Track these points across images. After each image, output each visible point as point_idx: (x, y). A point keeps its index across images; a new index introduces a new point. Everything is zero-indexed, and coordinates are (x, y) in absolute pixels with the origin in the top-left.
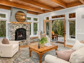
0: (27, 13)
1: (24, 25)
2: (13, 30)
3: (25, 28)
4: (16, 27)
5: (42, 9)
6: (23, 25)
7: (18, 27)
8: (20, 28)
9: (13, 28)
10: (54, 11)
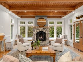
0: (48, 18)
1: (44, 29)
2: (34, 32)
3: (44, 32)
4: (37, 31)
5: (56, 11)
6: (42, 29)
7: (38, 31)
8: (40, 31)
9: (35, 31)
10: (74, 10)
